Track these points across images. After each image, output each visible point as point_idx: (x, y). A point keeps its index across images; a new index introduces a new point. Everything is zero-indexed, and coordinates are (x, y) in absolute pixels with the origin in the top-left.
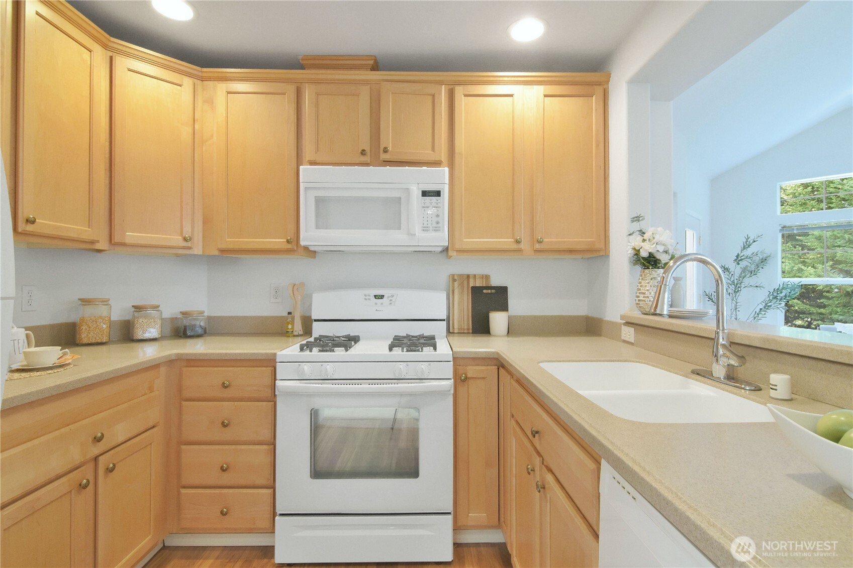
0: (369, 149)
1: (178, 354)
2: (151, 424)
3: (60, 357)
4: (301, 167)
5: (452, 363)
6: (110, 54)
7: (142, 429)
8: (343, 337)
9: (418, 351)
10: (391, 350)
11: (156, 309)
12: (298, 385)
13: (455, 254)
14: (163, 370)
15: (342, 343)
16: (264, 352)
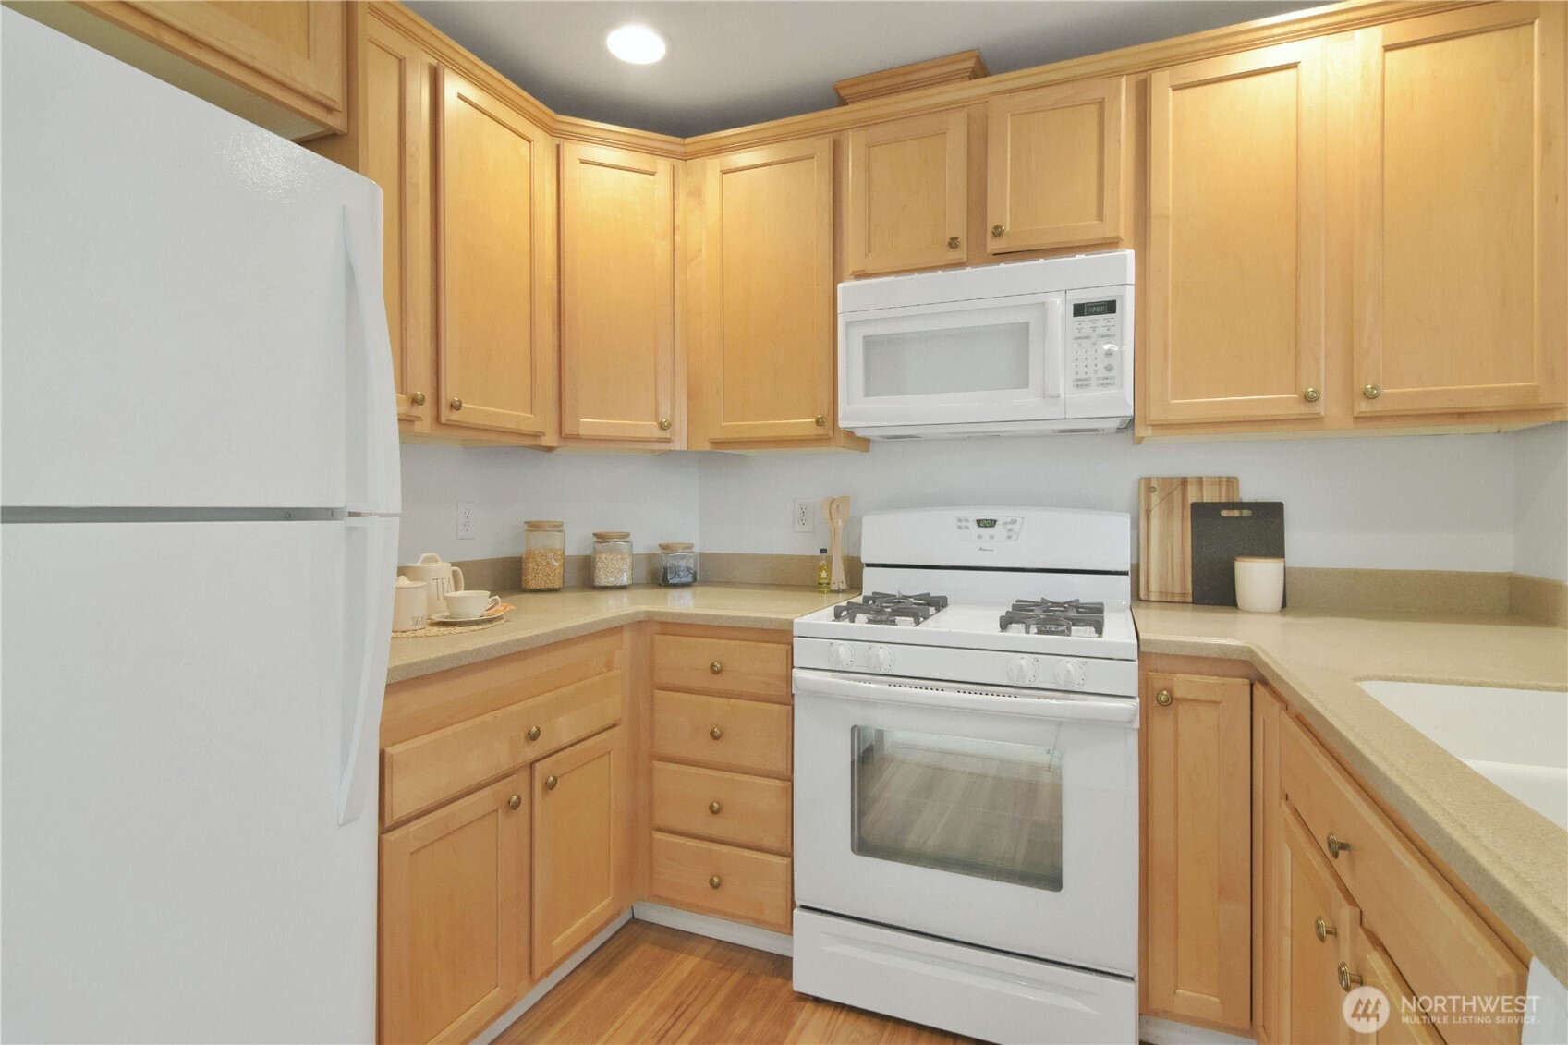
0: (965, 235)
1: (647, 613)
2: (608, 722)
3: (492, 608)
4: (840, 286)
5: (1136, 663)
6: (557, 141)
7: (597, 727)
8: (916, 597)
9: (1062, 633)
10: (1004, 624)
11: (625, 540)
12: (828, 679)
13: (1149, 432)
14: (627, 636)
15: (913, 608)
16: (773, 616)
